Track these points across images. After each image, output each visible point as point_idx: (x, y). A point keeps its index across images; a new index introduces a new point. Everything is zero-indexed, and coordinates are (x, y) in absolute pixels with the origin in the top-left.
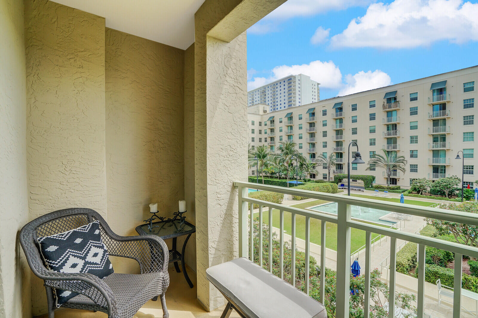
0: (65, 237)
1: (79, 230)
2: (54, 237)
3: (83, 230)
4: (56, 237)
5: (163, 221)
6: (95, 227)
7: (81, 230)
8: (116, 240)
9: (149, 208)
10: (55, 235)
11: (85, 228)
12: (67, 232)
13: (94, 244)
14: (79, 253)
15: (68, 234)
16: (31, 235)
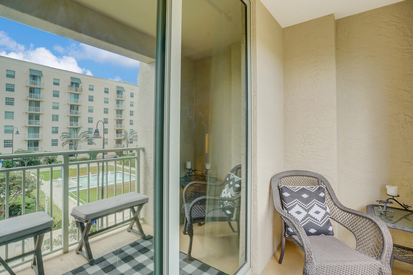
0: (296, 189)
1: (307, 188)
2: (289, 187)
3: (310, 189)
4: (290, 188)
5: (406, 210)
6: (320, 190)
7: (309, 188)
8: (338, 208)
9: (386, 190)
10: (290, 186)
11: (312, 188)
12: (298, 187)
13: (318, 204)
14: (304, 206)
15: (298, 188)
16: (277, 181)
